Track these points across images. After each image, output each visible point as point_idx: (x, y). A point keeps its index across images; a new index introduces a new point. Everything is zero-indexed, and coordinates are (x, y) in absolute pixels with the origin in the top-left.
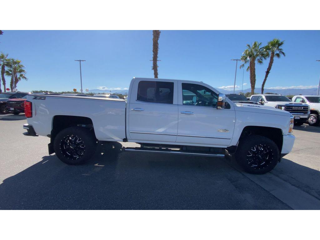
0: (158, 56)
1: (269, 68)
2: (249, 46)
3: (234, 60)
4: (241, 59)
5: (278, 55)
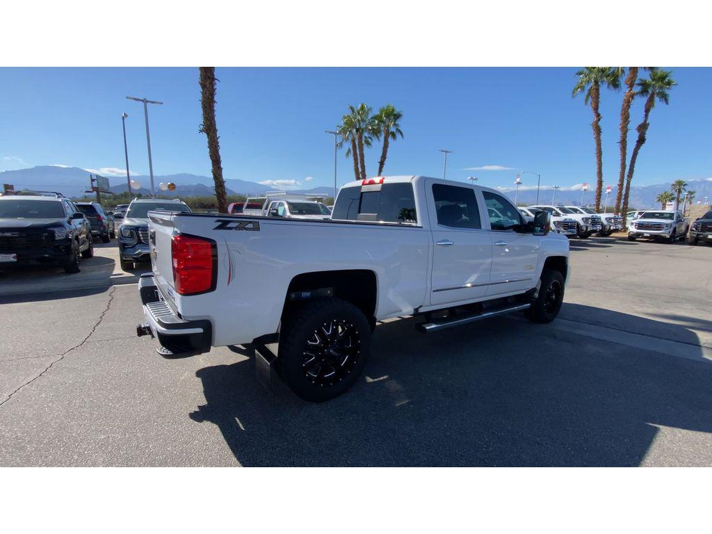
0: (216, 98)
1: (384, 157)
2: (352, 109)
3: (331, 132)
4: (340, 132)
5: (394, 135)
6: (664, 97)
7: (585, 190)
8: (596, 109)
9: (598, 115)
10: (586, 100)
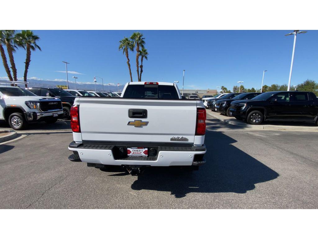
5: (33, 49)
6: (146, 58)
7: (119, 86)
8: (128, 57)
9: (129, 59)
10: (123, 53)
